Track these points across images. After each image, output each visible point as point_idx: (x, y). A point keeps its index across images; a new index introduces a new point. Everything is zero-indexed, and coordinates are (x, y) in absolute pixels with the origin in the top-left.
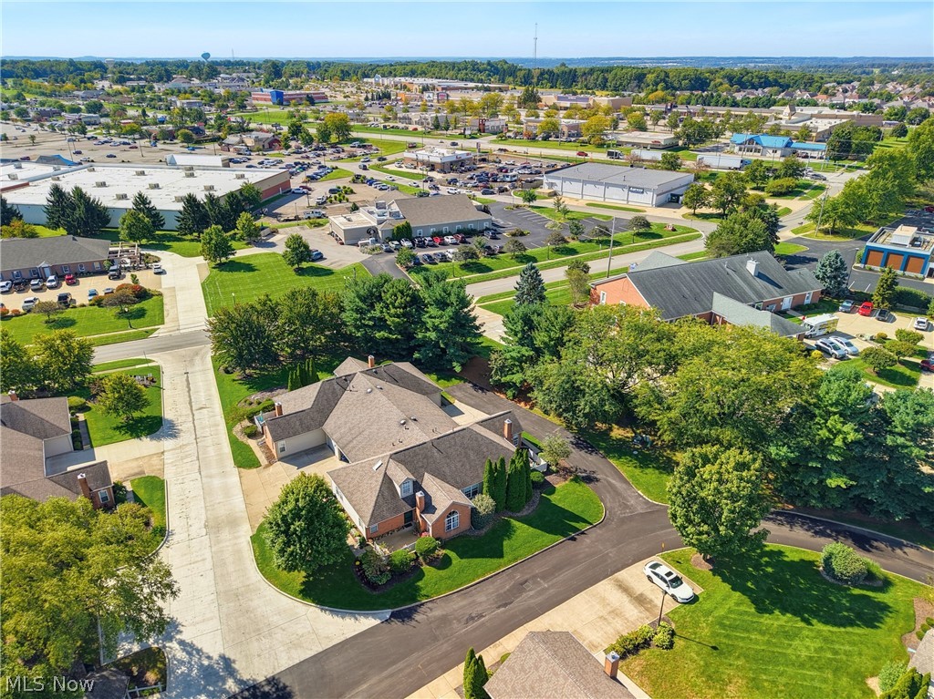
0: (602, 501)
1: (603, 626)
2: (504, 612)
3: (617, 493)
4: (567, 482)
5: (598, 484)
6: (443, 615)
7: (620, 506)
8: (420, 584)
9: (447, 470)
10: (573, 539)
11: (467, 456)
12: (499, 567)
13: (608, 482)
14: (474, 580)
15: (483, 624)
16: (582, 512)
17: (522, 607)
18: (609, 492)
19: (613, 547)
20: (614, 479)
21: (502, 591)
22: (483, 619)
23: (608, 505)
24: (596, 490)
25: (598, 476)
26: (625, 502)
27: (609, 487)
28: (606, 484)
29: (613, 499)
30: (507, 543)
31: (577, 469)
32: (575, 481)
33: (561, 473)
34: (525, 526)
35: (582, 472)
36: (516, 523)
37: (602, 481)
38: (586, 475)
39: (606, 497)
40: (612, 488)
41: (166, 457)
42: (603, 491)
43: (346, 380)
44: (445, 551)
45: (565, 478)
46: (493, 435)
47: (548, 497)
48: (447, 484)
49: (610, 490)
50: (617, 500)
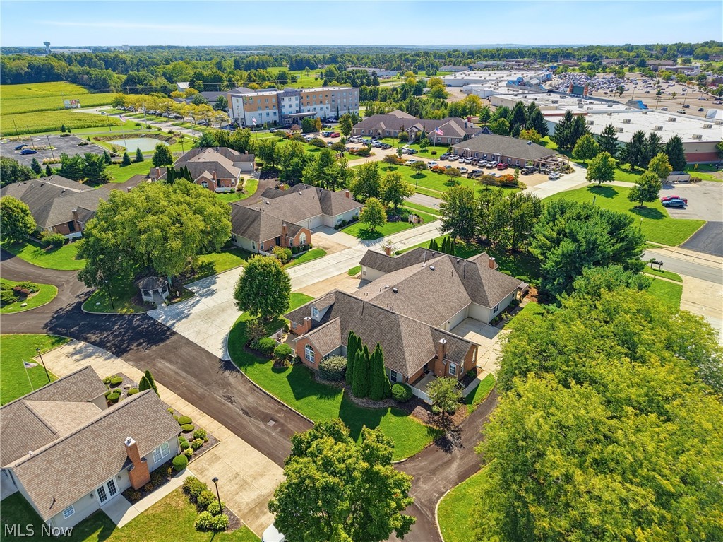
0: (412, 458)
2: (239, 415)
3: (434, 472)
4: (424, 424)
5: (441, 452)
6: (231, 384)
8: (257, 364)
11: (372, 331)
12: (287, 401)
13: (451, 461)
14: (268, 390)
15: (223, 404)
17: (245, 423)
18: (431, 463)
20: (459, 466)
21: (261, 409)
22: (229, 404)
23: (408, 465)
24: (426, 452)
25: (456, 451)
26: (422, 480)
27: (440, 463)
28: (446, 460)
29: (422, 468)
30: (314, 398)
31: (457, 431)
32: (431, 431)
33: (436, 418)
34: (339, 405)
35: (453, 436)
36: (340, 398)
37: (449, 455)
38: (451, 440)
39: (421, 461)
40: (441, 465)
41: (346, 250)
42: (431, 458)
43: (433, 255)
44: (291, 367)
45: (429, 422)
46: (424, 342)
47: (389, 413)
48: (339, 333)
49: (437, 464)
50: (420, 472)
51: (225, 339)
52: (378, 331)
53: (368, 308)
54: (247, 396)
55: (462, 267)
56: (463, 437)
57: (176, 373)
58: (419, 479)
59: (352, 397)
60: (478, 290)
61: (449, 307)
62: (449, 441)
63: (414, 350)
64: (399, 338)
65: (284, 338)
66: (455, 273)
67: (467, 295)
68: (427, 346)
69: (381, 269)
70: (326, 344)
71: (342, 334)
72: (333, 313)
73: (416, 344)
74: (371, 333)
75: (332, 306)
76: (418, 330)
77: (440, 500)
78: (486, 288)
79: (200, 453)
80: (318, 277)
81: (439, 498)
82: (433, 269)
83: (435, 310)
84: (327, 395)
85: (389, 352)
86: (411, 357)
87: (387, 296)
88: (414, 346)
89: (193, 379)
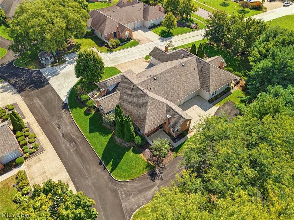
0: (133, 180)
1: (39, 172)
2: (60, 136)
3: (140, 191)
4: (147, 161)
5: (149, 180)
6: (63, 117)
7: (129, 191)
8: (78, 108)
9: (125, 98)
10: (101, 163)
11: (134, 102)
12: (84, 132)
13: (152, 187)
14: (78, 124)
15: (55, 129)
16: (121, 169)
17: (61, 141)
18: (141, 186)
19: (92, 183)
21: (71, 134)
22: (58, 129)
23: (129, 184)
24: (142, 178)
25: (157, 181)
26: (132, 195)
27: (146, 186)
28: (150, 185)
29: (135, 188)
30: (98, 133)
31: (163, 168)
32: (149, 165)
33: (154, 158)
34: (108, 140)
35: (159, 171)
36: (110, 136)
37: (152, 183)
38: (158, 173)
39: (136, 183)
40: (146, 188)
41: (150, 43)
42: (142, 183)
43: (188, 55)
44: (93, 112)
45: (150, 160)
46: (160, 113)
47: (131, 150)
48: (118, 100)
49: (144, 187)
50: (134, 190)
51: (69, 91)
52: (136, 103)
53: (135, 89)
54: (67, 125)
55: (201, 66)
56: (165, 172)
57: (40, 107)
58: (131, 194)
59: (116, 137)
60: (206, 81)
61: (185, 91)
62: (156, 173)
63: (152, 118)
64: (146, 110)
65: (96, 95)
66: (196, 69)
67: (199, 83)
68: (161, 116)
69: (159, 60)
70: (108, 106)
71: (120, 101)
72: (118, 88)
73: (154, 114)
74: (133, 104)
75: (118, 83)
76: (159, 106)
77: (137, 210)
78: (211, 81)
79: (32, 156)
80: (129, 58)
81: (137, 208)
82: (183, 66)
83: (176, 92)
84: (104, 133)
85: (139, 117)
86: (150, 122)
87: (149, 82)
88: (153, 115)
89: (47, 112)
